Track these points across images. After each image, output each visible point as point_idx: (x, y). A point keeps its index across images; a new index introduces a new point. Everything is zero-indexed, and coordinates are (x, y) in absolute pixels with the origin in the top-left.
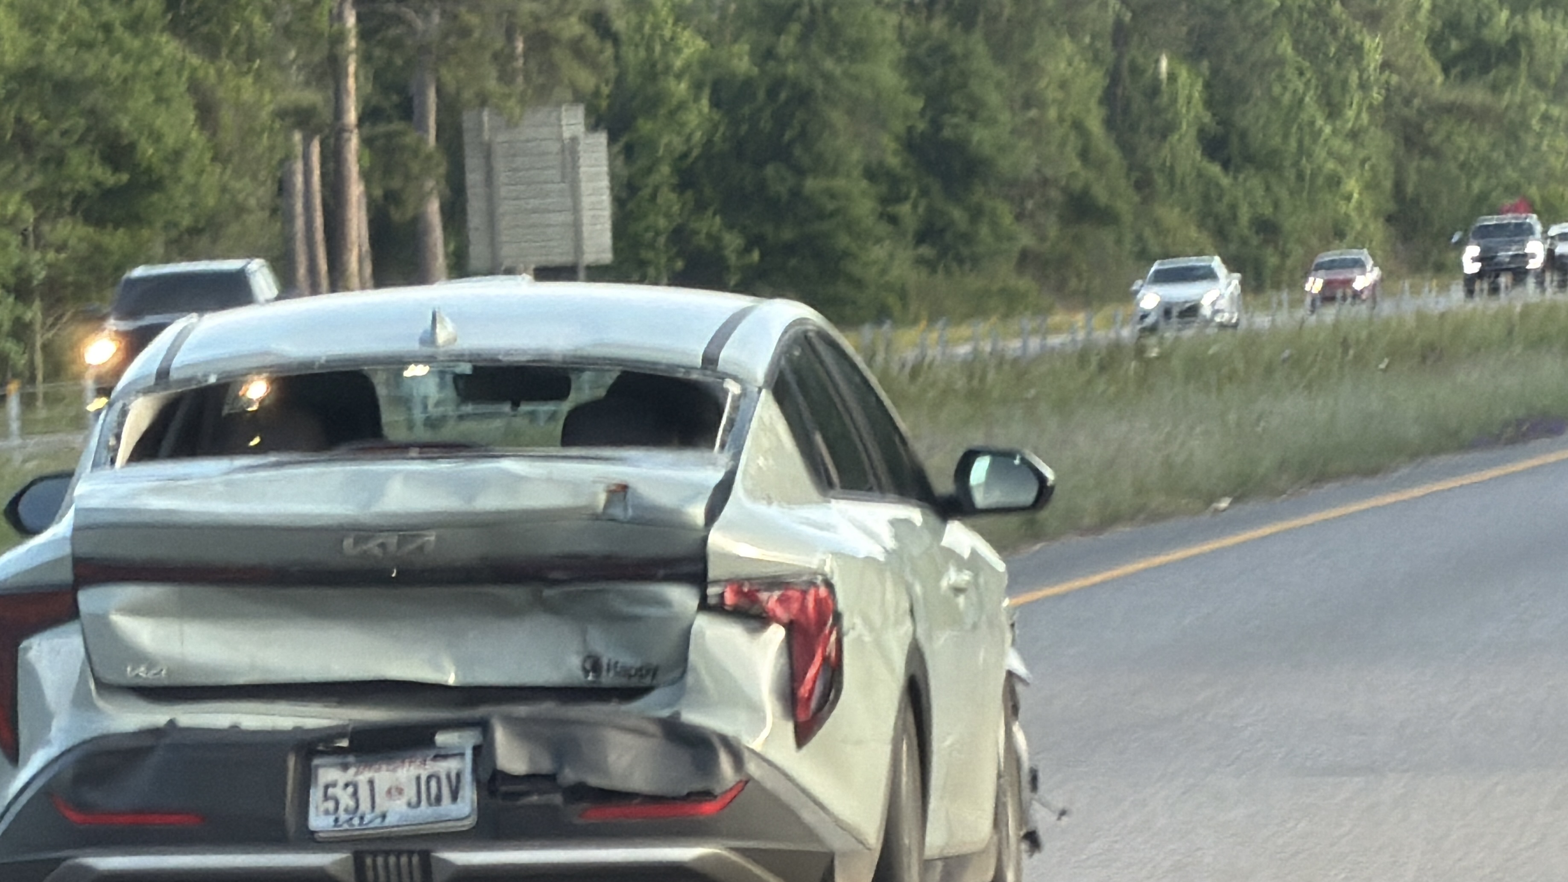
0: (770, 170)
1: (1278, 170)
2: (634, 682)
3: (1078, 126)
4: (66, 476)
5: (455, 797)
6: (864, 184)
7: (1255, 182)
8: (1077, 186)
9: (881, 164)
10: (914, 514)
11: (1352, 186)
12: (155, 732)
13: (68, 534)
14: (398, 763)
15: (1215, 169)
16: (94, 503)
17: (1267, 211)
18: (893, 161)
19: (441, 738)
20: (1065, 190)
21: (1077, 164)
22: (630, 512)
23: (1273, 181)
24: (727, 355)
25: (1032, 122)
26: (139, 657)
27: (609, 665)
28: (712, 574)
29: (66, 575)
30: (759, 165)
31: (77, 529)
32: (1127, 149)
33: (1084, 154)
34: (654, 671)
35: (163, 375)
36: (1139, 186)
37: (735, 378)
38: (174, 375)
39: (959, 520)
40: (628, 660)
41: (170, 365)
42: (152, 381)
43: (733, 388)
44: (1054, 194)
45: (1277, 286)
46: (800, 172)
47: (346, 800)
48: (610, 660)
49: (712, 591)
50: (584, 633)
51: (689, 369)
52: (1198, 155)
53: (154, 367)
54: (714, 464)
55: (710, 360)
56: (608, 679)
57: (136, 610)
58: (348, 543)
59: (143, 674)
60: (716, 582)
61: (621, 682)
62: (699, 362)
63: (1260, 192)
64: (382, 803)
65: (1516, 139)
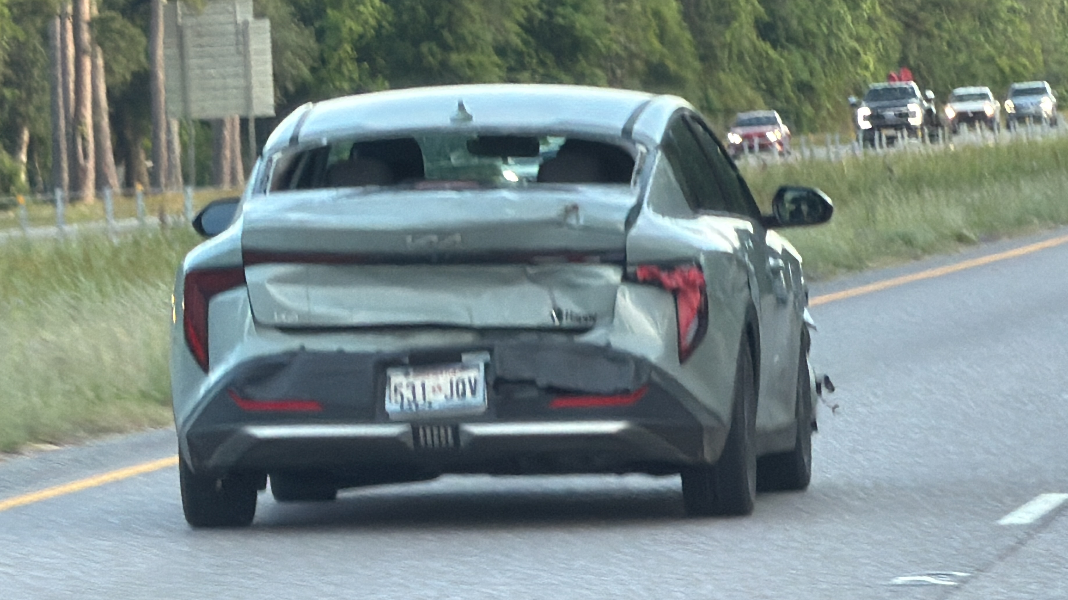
0: (424, 48)
1: (813, 48)
2: (583, 324)
3: (657, 14)
4: (235, 202)
5: (473, 392)
6: (496, 58)
7: (796, 56)
8: (655, 59)
9: (507, 42)
10: (747, 225)
11: (869, 59)
12: (292, 355)
13: (240, 234)
14: (439, 372)
15: (766, 47)
16: (254, 216)
17: (805, 76)
18: (516, 41)
19: (465, 357)
20: (647, 63)
21: (656, 43)
22: (582, 221)
23: (810, 55)
24: (637, 127)
25: (622, 12)
26: (282, 309)
27: (567, 313)
28: (628, 259)
29: (238, 259)
30: (416, 43)
31: (246, 233)
32: (697, 32)
33: (662, 36)
34: (593, 318)
35: (294, 140)
36: (703, 59)
37: (642, 143)
38: (300, 140)
39: (774, 229)
40: (578, 310)
41: (298, 133)
42: (287, 143)
43: (641, 148)
44: (639, 65)
45: (813, 130)
46: (446, 48)
47: (408, 394)
48: (567, 310)
49: (630, 269)
50: (551, 294)
51: (612, 137)
52: (754, 37)
53: (289, 135)
54: (632, 194)
55: (627, 132)
56: (566, 322)
57: (280, 280)
58: (409, 239)
59: (284, 319)
60: (632, 264)
61: (575, 324)
62: (620, 133)
63: (800, 64)
64: (430, 396)
65: (990, 24)
